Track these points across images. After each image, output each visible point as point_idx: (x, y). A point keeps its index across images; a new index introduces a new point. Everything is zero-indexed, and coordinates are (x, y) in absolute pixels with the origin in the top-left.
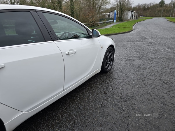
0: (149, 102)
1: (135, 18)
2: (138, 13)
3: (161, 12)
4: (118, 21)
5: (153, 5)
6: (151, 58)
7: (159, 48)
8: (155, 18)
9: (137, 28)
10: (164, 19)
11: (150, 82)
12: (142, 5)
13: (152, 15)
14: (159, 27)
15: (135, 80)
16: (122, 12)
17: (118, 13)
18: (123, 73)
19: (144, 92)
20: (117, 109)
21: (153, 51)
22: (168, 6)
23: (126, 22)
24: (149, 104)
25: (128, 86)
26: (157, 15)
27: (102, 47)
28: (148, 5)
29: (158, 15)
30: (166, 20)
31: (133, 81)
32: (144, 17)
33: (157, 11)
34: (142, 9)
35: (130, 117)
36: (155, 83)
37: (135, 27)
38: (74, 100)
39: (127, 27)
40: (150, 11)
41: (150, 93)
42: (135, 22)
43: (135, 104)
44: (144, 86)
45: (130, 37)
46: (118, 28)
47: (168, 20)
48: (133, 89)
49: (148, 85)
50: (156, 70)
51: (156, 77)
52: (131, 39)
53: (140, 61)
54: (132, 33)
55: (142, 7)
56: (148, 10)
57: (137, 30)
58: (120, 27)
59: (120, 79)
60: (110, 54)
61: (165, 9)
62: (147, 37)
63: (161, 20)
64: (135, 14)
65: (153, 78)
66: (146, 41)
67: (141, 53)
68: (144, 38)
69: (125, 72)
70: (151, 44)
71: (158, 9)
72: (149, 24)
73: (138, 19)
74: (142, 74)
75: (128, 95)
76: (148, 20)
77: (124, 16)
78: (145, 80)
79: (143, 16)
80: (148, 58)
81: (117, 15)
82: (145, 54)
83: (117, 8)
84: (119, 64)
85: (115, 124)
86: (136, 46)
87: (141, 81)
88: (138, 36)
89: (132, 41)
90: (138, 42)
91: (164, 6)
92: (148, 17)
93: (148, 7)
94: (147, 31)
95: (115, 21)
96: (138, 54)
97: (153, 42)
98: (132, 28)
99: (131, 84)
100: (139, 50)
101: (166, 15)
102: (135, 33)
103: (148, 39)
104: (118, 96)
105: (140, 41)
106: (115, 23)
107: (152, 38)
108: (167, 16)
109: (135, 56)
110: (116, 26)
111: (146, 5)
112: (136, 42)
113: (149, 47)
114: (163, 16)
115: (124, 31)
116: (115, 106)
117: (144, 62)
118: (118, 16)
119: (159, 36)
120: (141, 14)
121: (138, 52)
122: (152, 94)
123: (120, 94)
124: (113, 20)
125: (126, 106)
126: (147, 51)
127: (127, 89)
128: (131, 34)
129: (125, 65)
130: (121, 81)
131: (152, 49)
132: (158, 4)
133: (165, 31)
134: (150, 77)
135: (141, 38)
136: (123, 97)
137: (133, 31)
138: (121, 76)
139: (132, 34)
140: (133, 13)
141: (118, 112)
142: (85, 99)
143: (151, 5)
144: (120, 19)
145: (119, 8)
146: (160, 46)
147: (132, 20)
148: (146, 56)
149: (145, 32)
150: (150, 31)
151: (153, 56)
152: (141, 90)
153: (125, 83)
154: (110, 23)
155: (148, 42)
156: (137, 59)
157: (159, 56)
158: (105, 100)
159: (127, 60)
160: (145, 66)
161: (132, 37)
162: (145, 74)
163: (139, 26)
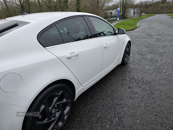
0: (166, 84)
1: (138, 15)
2: (140, 10)
3: (163, 9)
4: (121, 19)
5: (155, 2)
6: (161, 52)
7: (166, 43)
8: (157, 15)
9: (141, 25)
10: (167, 15)
11: (164, 71)
12: (144, 2)
13: (154, 12)
14: (163, 24)
15: (151, 69)
16: (125, 9)
17: (121, 11)
18: (139, 65)
19: (161, 78)
20: (142, 89)
21: (162, 47)
22: (170, 2)
23: (130, 20)
24: (167, 86)
25: (147, 74)
26: (159, 12)
27: (123, 43)
28: (150, 2)
29: (161, 12)
30: (169, 17)
31: (149, 71)
32: (146, 15)
33: (159, 8)
34: (144, 5)
35: (153, 94)
36: (168, 72)
37: (139, 24)
38: (106, 84)
39: (131, 25)
40: (152, 7)
41: (165, 79)
42: (138, 20)
43: (155, 86)
44: (159, 74)
45: (136, 34)
46: (123, 26)
47: (171, 17)
48: (151, 76)
49: (163, 74)
50: (167, 62)
51: (168, 68)
52: (138, 36)
53: (152, 55)
54: (138, 30)
55: (144, 4)
56: (150, 7)
57: (142, 27)
58: (124, 24)
59: (138, 70)
60: (128, 49)
61: (167, 6)
62: (153, 34)
63: (164, 17)
64: (137, 11)
65: (166, 68)
66: (153, 38)
67: (151, 48)
68: (150, 35)
69: (141, 64)
70: (158, 40)
71: (161, 5)
72: (153, 22)
73: (140, 16)
74: (155, 65)
75: (148, 80)
76: (150, 18)
77: (126, 14)
78: (160, 70)
79: (146, 13)
80: (158, 53)
81: (120, 12)
82: (155, 49)
83: (119, 6)
84: (134, 58)
85: (143, 98)
86: (145, 42)
87: (156, 70)
88: (144, 33)
89: (140, 38)
90: (146, 39)
91: (166, 3)
92: (150, 14)
93: (150, 4)
94: (152, 28)
95: (118, 19)
96: (149, 49)
97: (160, 38)
98: (137, 25)
99: (148, 73)
100: (148, 46)
101: (169, 11)
102: (141, 30)
103: (155, 36)
104: (140, 81)
105: (147, 38)
106: (118, 20)
107: (158, 35)
108: (169, 13)
109: (146, 51)
110: (120, 24)
111: (148, 2)
112: (143, 39)
113: (157, 43)
114: (165, 13)
115: (130, 29)
116: (140, 88)
117: (156, 56)
118: (121, 14)
119: (165, 33)
120: (144, 11)
121: (148, 48)
122: (168, 79)
123: (142, 80)
124: (116, 18)
125: (148, 88)
126: (156, 47)
127: (146, 76)
128: (136, 31)
129: (139, 58)
130: (139, 70)
131: (160, 44)
132: (160, 1)
133: (169, 28)
134: (163, 68)
135: (148, 35)
136: (145, 82)
137: (138, 28)
138: (138, 67)
139: (138, 32)
140: (135, 10)
141: (143, 91)
142: (114, 83)
143: (154, 2)
144: (123, 16)
145: (122, 6)
146: (167, 42)
147: (135, 17)
148: (156, 51)
149: (150, 29)
150: (154, 28)
151: (162, 51)
152: (157, 77)
153: (143, 72)
154: (114, 21)
155: (155, 39)
156: (148, 53)
157: (168, 51)
158: (131, 84)
159: (139, 54)
160: (157, 59)
161: (138, 34)
162: (158, 65)
163: (142, 24)
